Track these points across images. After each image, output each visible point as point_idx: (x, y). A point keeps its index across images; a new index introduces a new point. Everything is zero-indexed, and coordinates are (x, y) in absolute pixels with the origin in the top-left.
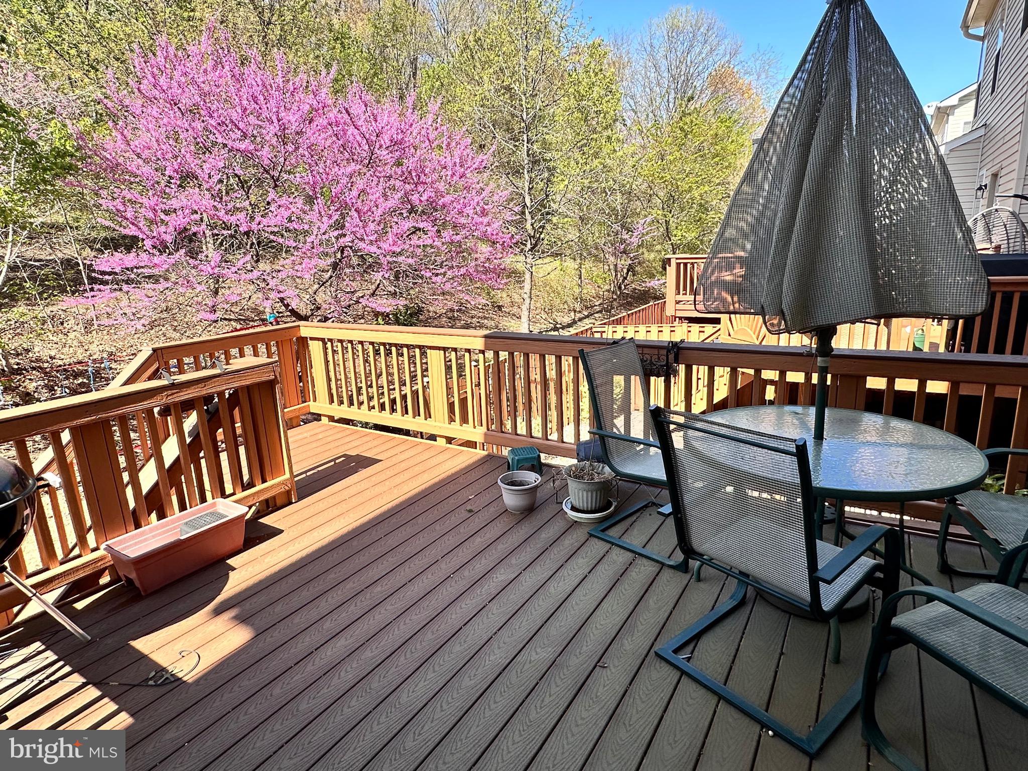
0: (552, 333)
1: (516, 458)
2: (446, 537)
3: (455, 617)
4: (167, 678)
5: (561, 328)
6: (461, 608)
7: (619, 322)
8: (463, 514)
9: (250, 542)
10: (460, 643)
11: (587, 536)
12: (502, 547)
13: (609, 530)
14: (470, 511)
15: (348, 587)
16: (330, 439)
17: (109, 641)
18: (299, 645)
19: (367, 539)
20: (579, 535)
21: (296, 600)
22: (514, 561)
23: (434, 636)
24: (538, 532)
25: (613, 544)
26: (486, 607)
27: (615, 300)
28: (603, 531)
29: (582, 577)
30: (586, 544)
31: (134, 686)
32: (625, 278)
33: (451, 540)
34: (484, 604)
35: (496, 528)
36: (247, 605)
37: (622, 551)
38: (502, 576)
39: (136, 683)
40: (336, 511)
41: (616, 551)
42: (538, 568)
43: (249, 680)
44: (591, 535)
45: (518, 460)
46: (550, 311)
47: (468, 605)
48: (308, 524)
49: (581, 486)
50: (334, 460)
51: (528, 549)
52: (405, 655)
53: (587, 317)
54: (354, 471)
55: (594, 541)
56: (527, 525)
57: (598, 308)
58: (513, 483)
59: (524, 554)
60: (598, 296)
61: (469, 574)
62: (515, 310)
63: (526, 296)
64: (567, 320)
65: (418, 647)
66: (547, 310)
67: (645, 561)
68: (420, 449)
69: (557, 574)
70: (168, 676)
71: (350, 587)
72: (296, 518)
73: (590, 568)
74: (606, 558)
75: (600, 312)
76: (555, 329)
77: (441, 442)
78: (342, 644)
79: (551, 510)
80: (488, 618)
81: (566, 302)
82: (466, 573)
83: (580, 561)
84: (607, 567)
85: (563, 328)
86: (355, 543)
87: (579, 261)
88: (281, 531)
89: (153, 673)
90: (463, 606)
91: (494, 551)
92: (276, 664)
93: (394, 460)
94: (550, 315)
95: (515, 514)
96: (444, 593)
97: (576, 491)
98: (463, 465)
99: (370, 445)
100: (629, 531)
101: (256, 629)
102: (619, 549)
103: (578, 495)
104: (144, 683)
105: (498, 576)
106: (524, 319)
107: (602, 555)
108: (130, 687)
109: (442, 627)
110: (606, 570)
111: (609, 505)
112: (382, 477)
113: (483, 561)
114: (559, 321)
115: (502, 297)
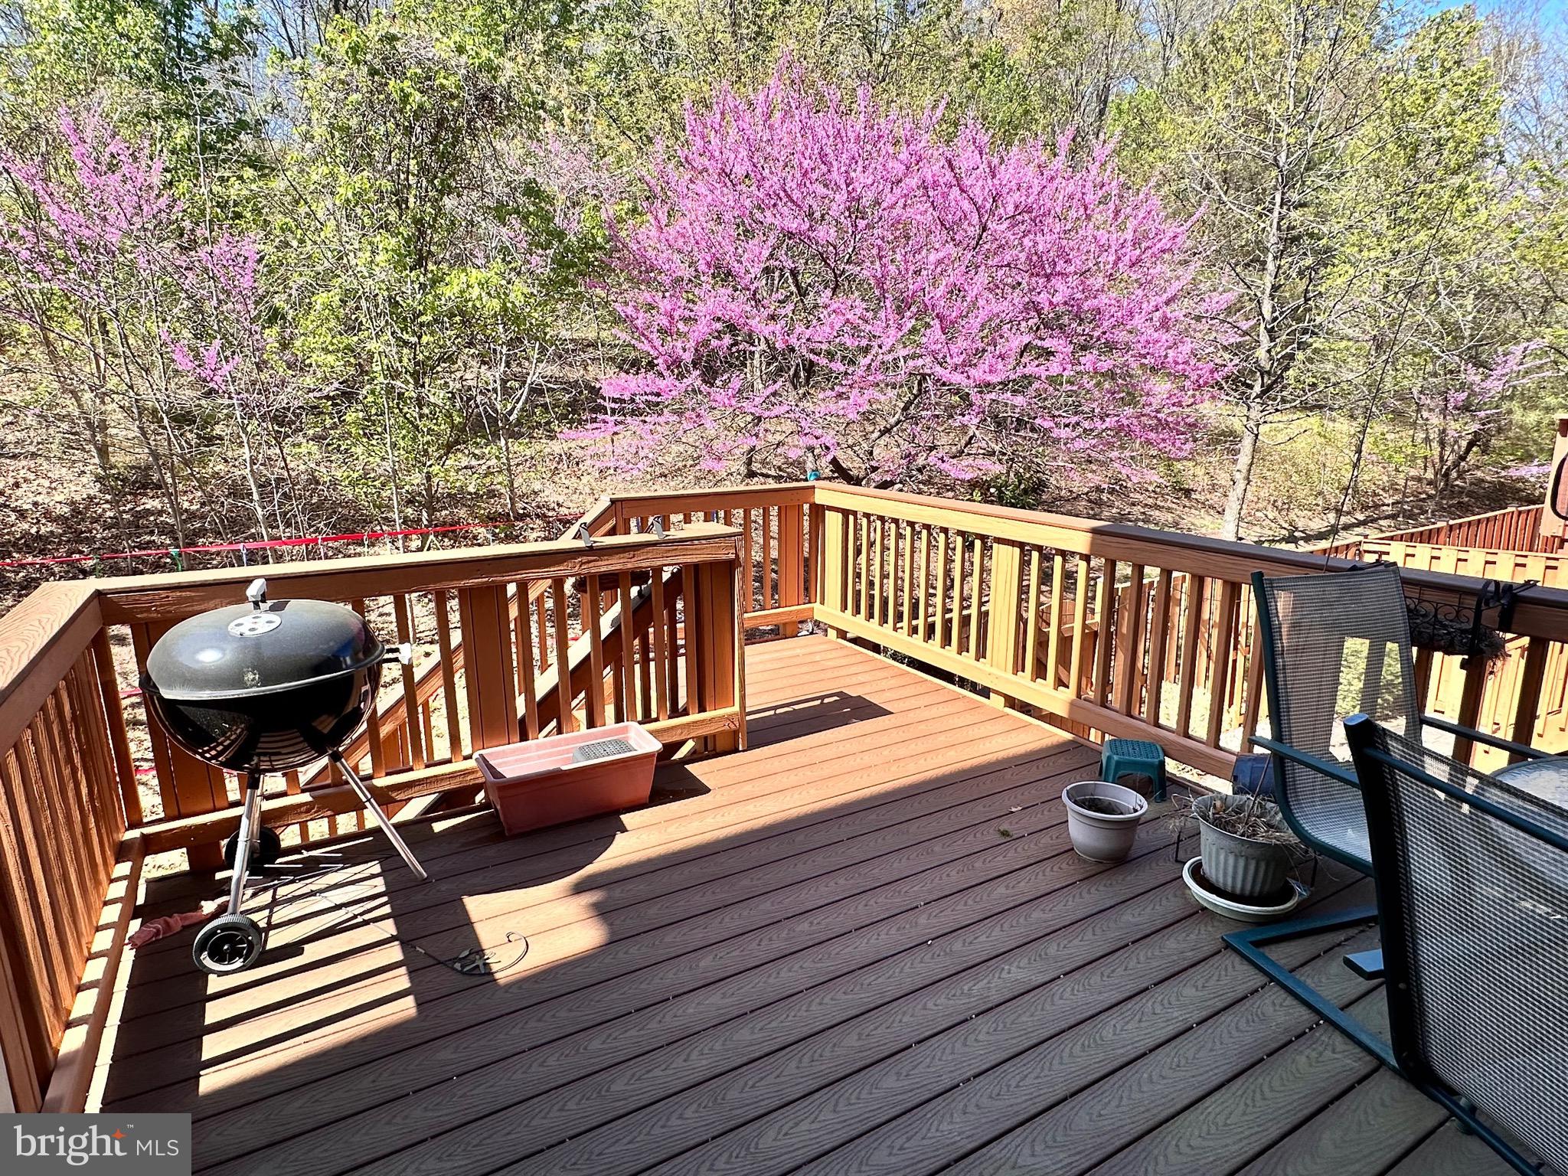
0: (1284, 546)
1: (1116, 758)
2: (947, 869)
3: (909, 1020)
4: (478, 967)
5: (1302, 538)
6: (925, 1008)
7: (1427, 537)
8: (990, 836)
9: (659, 796)
10: (898, 1074)
11: (1220, 944)
12: (1039, 917)
13: (1273, 947)
14: (1005, 834)
15: (762, 907)
16: (830, 664)
17: (444, 887)
18: (657, 980)
19: (821, 837)
20: (1202, 938)
21: (681, 905)
22: (1052, 949)
23: (861, 1043)
24: (1117, 908)
25: (1272, 979)
26: (970, 1023)
27: (1430, 497)
28: (1258, 944)
29: (1182, 1027)
30: (1212, 961)
31: (439, 963)
32: (1463, 458)
33: (953, 878)
34: (966, 1015)
35: (1040, 876)
36: (617, 892)
37: (1290, 1001)
38: (1018, 972)
39: (442, 959)
40: (792, 779)
41: (1274, 994)
42: (1096, 979)
43: (570, 1010)
44: (1228, 946)
45: (1118, 763)
46: (1284, 508)
47: (941, 1006)
48: (748, 789)
49: (1226, 843)
50: (822, 698)
51: (1089, 935)
52: (800, 1061)
53: (1360, 524)
54: (844, 721)
55: (1231, 960)
56: (1101, 888)
57: (1388, 510)
58: (1094, 805)
59: (1076, 942)
60: (1393, 487)
61: (962, 949)
62: (1214, 498)
63: (1238, 476)
64: (1318, 525)
65: (827, 1053)
66: (1279, 504)
67: (1338, 1039)
68: (958, 706)
69: (1130, 1004)
70: (480, 963)
71: (766, 908)
72: (734, 775)
73: (1204, 1014)
74: (1247, 1003)
75: (1393, 517)
76: (1291, 539)
77: (996, 702)
78: (714, 1003)
79: (1159, 871)
80: (965, 1045)
81: (1320, 493)
82: (958, 946)
83: (1189, 991)
84: (1243, 1025)
85: (1307, 539)
86: (800, 837)
87: (1361, 420)
88: (707, 790)
89: (466, 953)
90: (930, 1005)
91: (1022, 920)
92: (614, 999)
93: (912, 716)
94: (1284, 513)
95: (1085, 861)
96: (907, 970)
97: (1214, 849)
98: (1022, 750)
99: (884, 684)
100: (1319, 962)
101: (612, 933)
102: (1283, 994)
103: (1217, 858)
104: (448, 964)
105: (1013, 969)
106: (1231, 515)
107: (1240, 995)
108: (433, 962)
109: (879, 1031)
110: (1238, 1029)
111: (1286, 894)
112: (884, 739)
113: (997, 932)
114: (1300, 525)
115: (1195, 474)
